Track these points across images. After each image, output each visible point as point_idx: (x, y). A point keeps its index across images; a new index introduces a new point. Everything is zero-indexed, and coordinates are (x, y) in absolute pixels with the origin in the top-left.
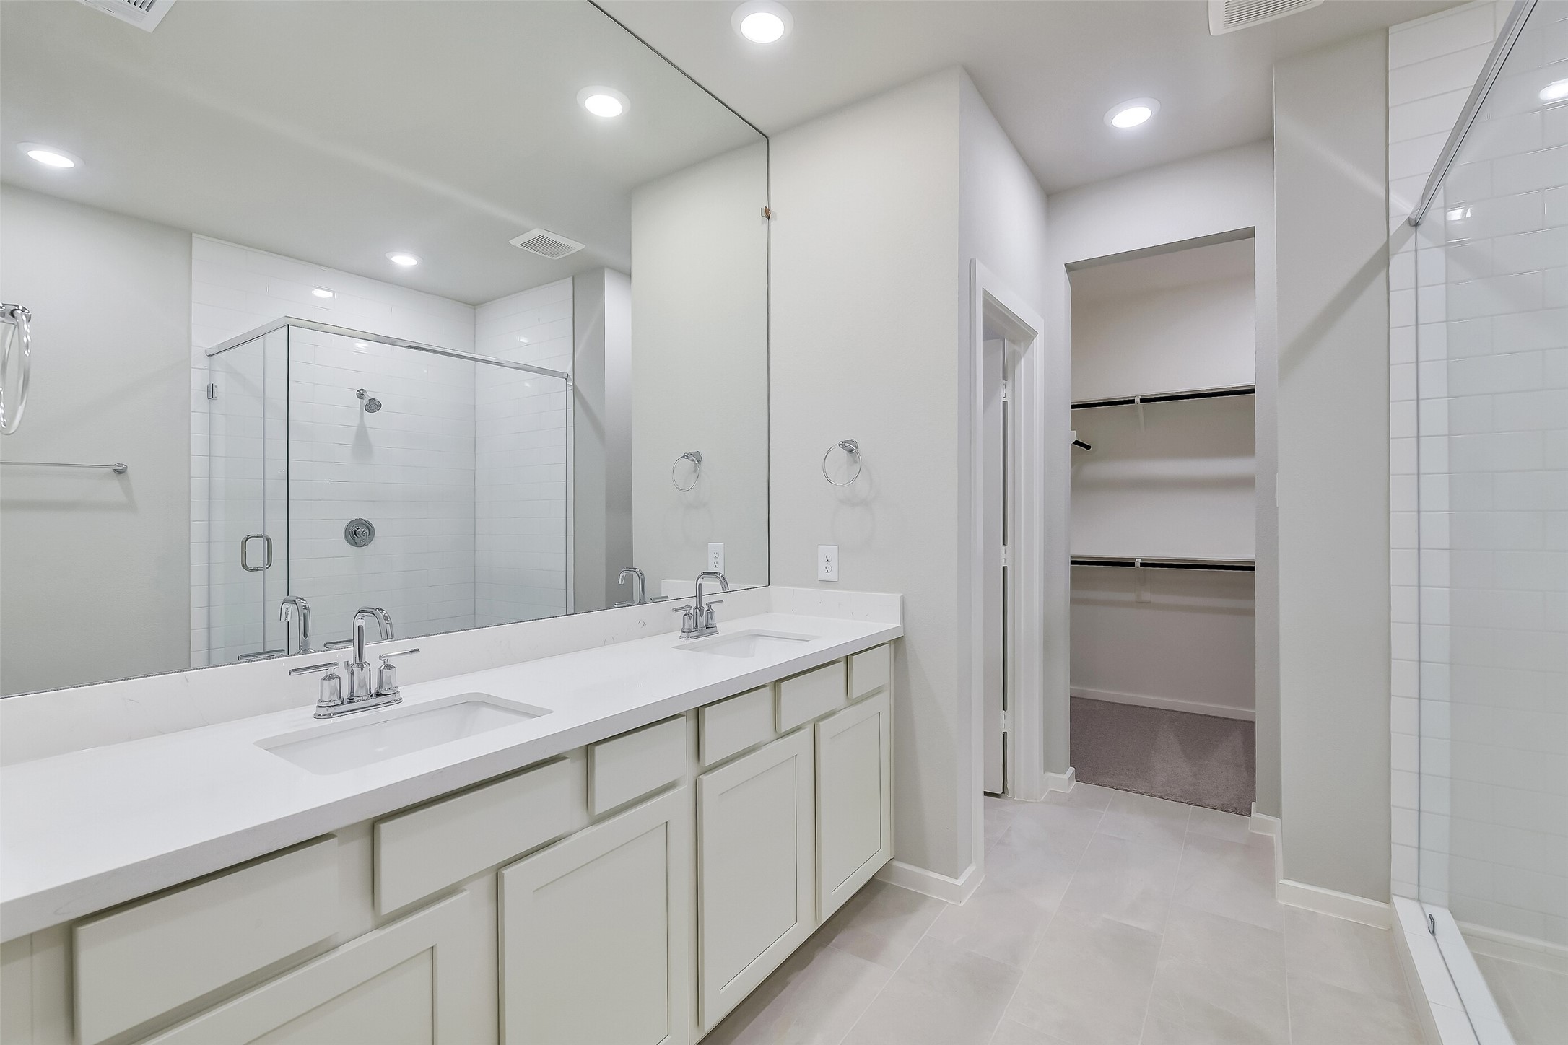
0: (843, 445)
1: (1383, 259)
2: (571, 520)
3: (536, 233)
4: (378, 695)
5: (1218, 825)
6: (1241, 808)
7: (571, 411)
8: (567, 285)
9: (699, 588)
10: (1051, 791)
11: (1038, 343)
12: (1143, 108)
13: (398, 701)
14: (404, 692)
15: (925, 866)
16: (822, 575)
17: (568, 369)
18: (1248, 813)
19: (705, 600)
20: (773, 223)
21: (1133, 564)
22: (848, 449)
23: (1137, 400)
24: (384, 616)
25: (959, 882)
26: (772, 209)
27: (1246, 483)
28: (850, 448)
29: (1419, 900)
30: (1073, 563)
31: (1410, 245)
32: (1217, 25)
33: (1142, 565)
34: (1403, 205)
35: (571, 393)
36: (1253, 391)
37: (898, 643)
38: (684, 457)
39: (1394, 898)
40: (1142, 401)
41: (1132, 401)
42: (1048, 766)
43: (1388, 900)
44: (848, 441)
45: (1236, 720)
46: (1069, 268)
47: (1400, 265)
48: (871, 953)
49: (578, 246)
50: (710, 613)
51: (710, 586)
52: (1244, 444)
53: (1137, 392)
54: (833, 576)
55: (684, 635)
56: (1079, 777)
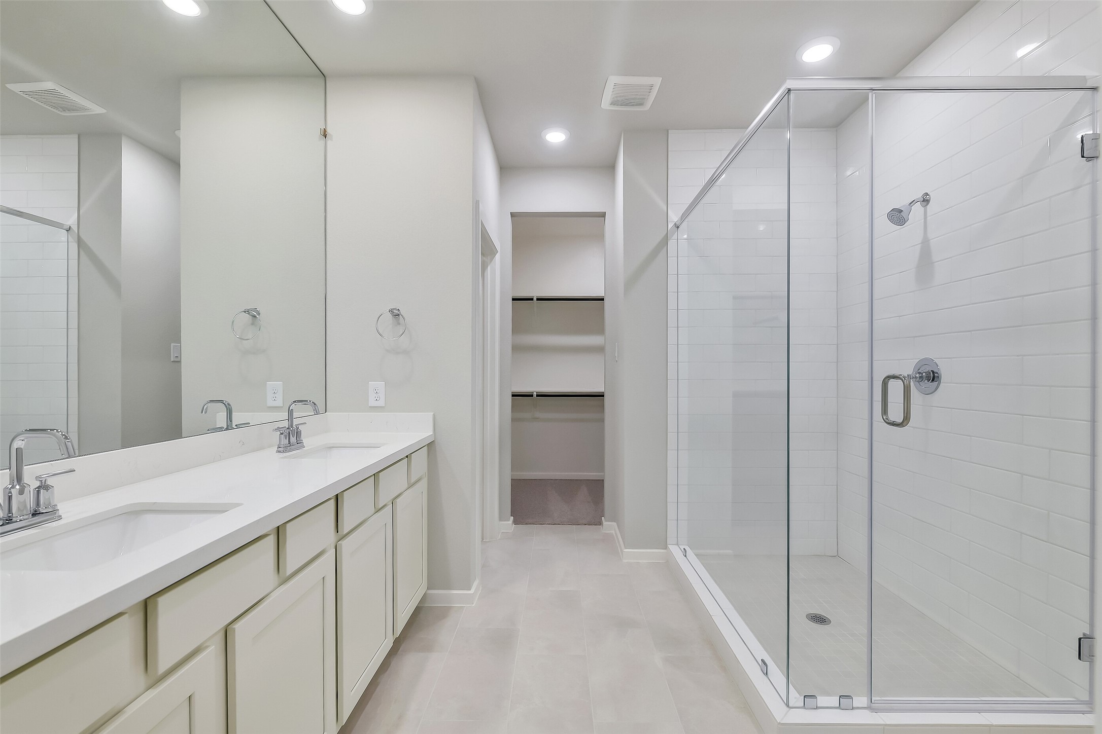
0: (391, 311)
1: (665, 241)
2: (74, 368)
3: (49, 85)
4: (35, 514)
5: (587, 532)
6: (597, 522)
7: (74, 263)
8: (73, 141)
9: (290, 412)
10: (503, 532)
11: (498, 256)
12: (562, 134)
13: (60, 518)
14: (63, 508)
15: (449, 587)
16: (372, 403)
17: (72, 221)
18: (600, 523)
19: (296, 422)
20: (329, 142)
21: (532, 396)
22: (394, 314)
23: (535, 299)
24: (63, 435)
25: (472, 592)
26: (328, 131)
27: (600, 349)
28: (396, 314)
29: (677, 544)
30: (513, 396)
31: (675, 236)
32: (606, 103)
33: (537, 396)
34: (674, 217)
35: (74, 247)
36: (603, 300)
37: (431, 446)
38: (245, 312)
39: (669, 546)
40: (538, 299)
41: (532, 299)
42: (501, 519)
43: (666, 548)
44: (395, 309)
45: (581, 480)
46: (513, 215)
47: (672, 244)
48: (428, 648)
49: (97, 110)
50: (298, 434)
51: (299, 412)
52: (599, 328)
53: (535, 294)
54: (381, 403)
55: (280, 449)
56: (516, 522)
